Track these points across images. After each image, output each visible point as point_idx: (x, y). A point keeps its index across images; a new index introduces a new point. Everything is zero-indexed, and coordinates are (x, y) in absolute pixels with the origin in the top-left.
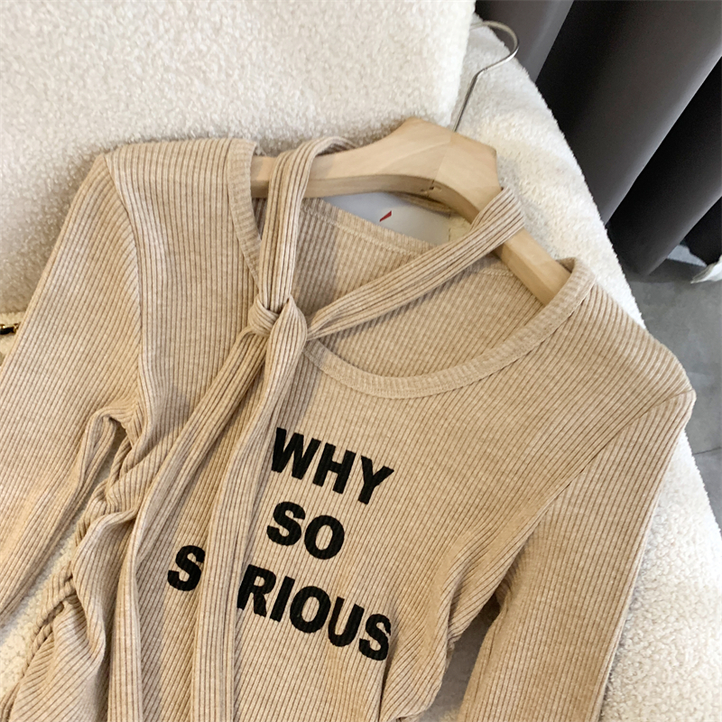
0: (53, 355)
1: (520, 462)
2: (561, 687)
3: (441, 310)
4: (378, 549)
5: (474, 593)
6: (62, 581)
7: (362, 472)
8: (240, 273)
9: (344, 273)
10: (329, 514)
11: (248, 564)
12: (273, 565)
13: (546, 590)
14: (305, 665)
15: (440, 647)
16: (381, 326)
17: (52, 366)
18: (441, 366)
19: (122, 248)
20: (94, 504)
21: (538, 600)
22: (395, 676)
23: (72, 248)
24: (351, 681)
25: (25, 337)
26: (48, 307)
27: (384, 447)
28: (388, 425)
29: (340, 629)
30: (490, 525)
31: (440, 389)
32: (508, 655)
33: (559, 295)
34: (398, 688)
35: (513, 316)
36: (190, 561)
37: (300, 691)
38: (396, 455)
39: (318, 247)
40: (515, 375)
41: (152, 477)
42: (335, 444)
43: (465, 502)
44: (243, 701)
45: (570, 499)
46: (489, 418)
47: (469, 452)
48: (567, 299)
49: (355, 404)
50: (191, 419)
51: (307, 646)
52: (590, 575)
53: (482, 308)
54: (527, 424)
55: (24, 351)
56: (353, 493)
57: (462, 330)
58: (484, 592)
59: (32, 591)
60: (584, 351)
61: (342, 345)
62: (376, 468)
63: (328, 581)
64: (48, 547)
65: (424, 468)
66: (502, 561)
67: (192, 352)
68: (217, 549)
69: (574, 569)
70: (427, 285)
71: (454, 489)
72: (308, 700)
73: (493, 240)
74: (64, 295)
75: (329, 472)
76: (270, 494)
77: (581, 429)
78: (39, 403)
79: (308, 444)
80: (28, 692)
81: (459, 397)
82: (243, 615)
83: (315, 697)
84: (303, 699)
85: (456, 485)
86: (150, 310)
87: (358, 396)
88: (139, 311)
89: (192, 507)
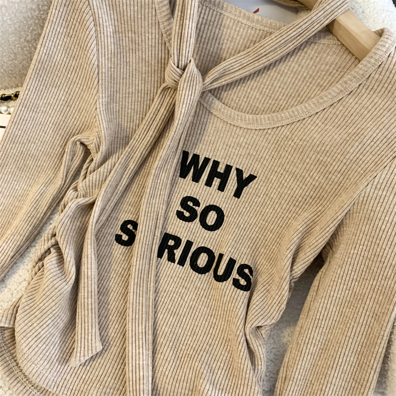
0: (45, 101)
1: (343, 164)
2: (366, 307)
3: (291, 69)
4: (245, 225)
5: (309, 250)
6: (50, 236)
7: (236, 178)
8: (160, 45)
9: (227, 46)
10: (215, 204)
11: (165, 232)
12: (180, 233)
13: (358, 246)
14: (199, 293)
15: (285, 283)
16: (251, 82)
17: (45, 108)
18: (290, 106)
19: (86, 27)
20: (70, 193)
21: (352, 252)
22: (255, 301)
23: (55, 28)
24: (227, 303)
25: (28, 88)
26: (42, 69)
27: (250, 161)
28: (253, 147)
29: (221, 272)
30: (320, 208)
31: (290, 121)
32: (330, 288)
33: (373, 50)
34: (257, 308)
35: (340, 70)
36: (129, 229)
37: (195, 309)
38: (259, 166)
39: (210, 28)
40: (341, 108)
41: (106, 178)
42: (219, 161)
43: (303, 194)
44: (160, 313)
45: (377, 185)
46: (322, 137)
47: (307, 161)
48: (379, 52)
49: (233, 134)
50: (130, 144)
51: (200, 282)
52: (389, 234)
53: (319, 66)
54: (348, 138)
55: (28, 97)
56: (230, 191)
57: (305, 82)
58: (315, 249)
59: (33, 244)
60: (389, 88)
61: (225, 96)
62: (245, 176)
63: (213, 244)
64: (43, 218)
65: (276, 175)
66: (328, 229)
67: (130, 101)
68: (145, 221)
69: (378, 231)
70: (282, 50)
71: (296, 186)
72: (200, 314)
73: (328, 17)
74: (51, 60)
75: (215, 178)
76: (178, 191)
77: (385, 140)
78: (38, 132)
79: (202, 161)
80: (28, 298)
81: (302, 125)
82: (161, 262)
83: (204, 313)
84: (197, 313)
85: (298, 183)
86: (104, 70)
87: (235, 128)
88: (97, 71)
89: (130, 198)
